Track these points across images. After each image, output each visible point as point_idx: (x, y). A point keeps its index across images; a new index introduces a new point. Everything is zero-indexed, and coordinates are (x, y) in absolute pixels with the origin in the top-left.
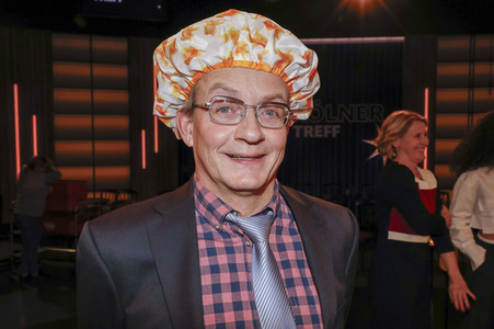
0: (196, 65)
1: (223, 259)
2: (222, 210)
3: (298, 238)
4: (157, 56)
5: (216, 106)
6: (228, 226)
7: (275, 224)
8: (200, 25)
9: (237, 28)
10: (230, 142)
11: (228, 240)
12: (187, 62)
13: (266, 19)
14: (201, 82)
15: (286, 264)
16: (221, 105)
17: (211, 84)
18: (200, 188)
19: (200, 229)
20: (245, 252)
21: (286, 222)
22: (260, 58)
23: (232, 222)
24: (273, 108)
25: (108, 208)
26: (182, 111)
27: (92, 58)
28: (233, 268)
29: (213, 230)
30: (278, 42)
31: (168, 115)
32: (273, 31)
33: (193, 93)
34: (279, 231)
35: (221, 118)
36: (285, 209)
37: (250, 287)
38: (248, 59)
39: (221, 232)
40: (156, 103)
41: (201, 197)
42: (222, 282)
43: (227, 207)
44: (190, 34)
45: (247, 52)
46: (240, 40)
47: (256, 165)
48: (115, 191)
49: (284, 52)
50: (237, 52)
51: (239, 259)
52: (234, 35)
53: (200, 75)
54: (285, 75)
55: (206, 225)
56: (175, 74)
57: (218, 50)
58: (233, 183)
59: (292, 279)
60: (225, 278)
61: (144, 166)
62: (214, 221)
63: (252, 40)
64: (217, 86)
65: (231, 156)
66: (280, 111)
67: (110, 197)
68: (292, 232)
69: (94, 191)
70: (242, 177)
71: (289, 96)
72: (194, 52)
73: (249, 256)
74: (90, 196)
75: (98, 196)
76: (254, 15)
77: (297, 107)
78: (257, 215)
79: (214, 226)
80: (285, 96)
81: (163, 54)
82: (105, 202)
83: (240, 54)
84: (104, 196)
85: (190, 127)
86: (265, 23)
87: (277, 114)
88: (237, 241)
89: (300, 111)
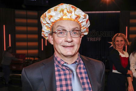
0: (52, 20)
1: (63, 77)
2: (62, 63)
3: (85, 70)
4: (41, 19)
5: (59, 32)
6: (65, 67)
7: (79, 66)
8: (53, 9)
9: (63, 8)
10: (63, 42)
11: (64, 71)
12: (50, 20)
13: (72, 5)
14: (54, 25)
15: (82, 78)
16: (60, 31)
17: (57, 25)
18: (56, 56)
19: (56, 69)
20: (70, 75)
21: (82, 66)
22: (71, 17)
23: (65, 66)
24: (75, 32)
25: (32, 62)
26: (49, 34)
27: (27, 17)
28: (66, 80)
29: (60, 69)
30: (76, 12)
31: (46, 36)
32: (74, 9)
33: (52, 28)
34: (80, 68)
35: (60, 35)
36: (82, 62)
37: (71, 85)
38: (67, 18)
39: (62, 69)
40: (42, 33)
41: (56, 59)
42: (63, 84)
43: (64, 62)
44: (50, 11)
45: (67, 15)
46: (64, 12)
47: (71, 48)
48: (34, 57)
49: (78, 15)
50: (64, 16)
51: (68, 77)
52: (63, 11)
53: (54, 23)
54: (79, 22)
55: (58, 67)
56: (47, 24)
57: (58, 15)
58: (65, 54)
59: (84, 83)
60: (64, 83)
61: (42, 50)
62: (60, 66)
63: (68, 12)
65: (64, 46)
66: (78, 32)
67: (32, 59)
68: (84, 69)
69: (28, 57)
70: (67, 52)
71: (81, 28)
72: (51, 16)
73: (71, 76)
74: (26, 58)
75: (29, 58)
76: (69, 5)
77: (83, 31)
78: (73, 64)
79: (60, 68)
80: (79, 28)
81: (43, 18)
82: (31, 60)
83: (65, 16)
84: (30, 59)
85: (52, 39)
86: (72, 7)
87: (77, 33)
88: (67, 72)
89: (84, 32)
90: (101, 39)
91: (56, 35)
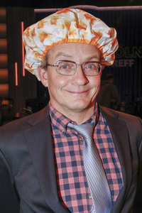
2: (65, 122)
4: (25, 37)
6: (69, 130)
7: (96, 128)
9: (69, 20)
10: (68, 85)
11: (69, 138)
12: (42, 41)
13: (86, 13)
14: (50, 52)
15: (103, 151)
18: (52, 110)
20: (79, 144)
21: (102, 127)
22: (83, 37)
23: (71, 128)
26: (41, 66)
28: (72, 153)
29: (61, 133)
30: (93, 26)
31: (33, 68)
32: (90, 20)
34: (99, 132)
35: (63, 71)
36: (102, 119)
37: (82, 163)
38: (76, 38)
39: (65, 134)
41: (53, 115)
42: (66, 161)
43: (68, 119)
44: (42, 25)
45: (75, 34)
46: (71, 27)
49: (96, 31)
50: (70, 34)
51: (76, 148)
52: (68, 25)
54: (98, 45)
55: (57, 130)
57: (59, 34)
59: (107, 159)
60: (68, 159)
61: (16, 85)
62: (61, 128)
63: (78, 27)
64: (59, 54)
68: (106, 132)
72: (46, 35)
73: (81, 146)
76: (79, 11)
79: (61, 131)
81: (28, 35)
83: (72, 35)
86: (85, 15)
88: (74, 139)
90: (134, 62)
91: (53, 71)
